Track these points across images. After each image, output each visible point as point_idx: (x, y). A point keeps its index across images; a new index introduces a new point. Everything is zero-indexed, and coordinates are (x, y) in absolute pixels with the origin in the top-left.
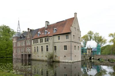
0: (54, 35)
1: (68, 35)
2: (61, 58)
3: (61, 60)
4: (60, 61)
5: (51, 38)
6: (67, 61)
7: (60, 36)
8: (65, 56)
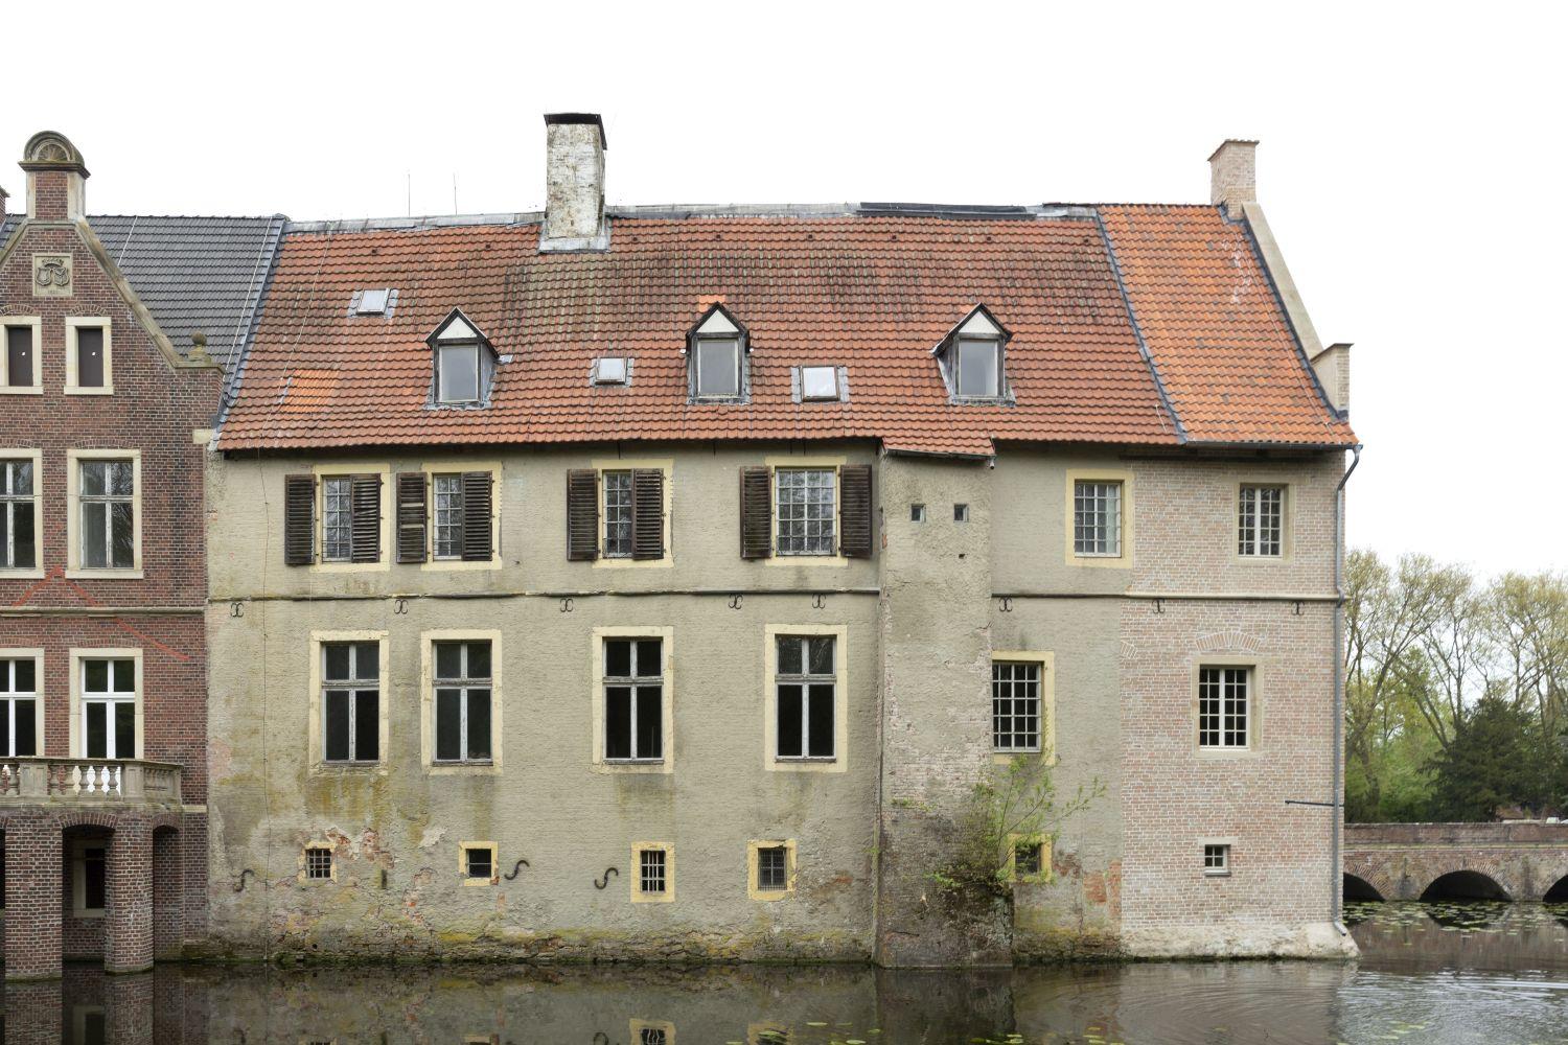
0: (1009, 449)
1: (1278, 490)
2: (1141, 882)
3: (1136, 933)
4: (1134, 948)
5: (942, 490)
6: (1254, 936)
7: (1129, 476)
8: (1214, 853)
